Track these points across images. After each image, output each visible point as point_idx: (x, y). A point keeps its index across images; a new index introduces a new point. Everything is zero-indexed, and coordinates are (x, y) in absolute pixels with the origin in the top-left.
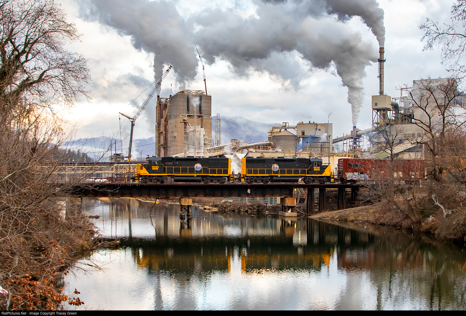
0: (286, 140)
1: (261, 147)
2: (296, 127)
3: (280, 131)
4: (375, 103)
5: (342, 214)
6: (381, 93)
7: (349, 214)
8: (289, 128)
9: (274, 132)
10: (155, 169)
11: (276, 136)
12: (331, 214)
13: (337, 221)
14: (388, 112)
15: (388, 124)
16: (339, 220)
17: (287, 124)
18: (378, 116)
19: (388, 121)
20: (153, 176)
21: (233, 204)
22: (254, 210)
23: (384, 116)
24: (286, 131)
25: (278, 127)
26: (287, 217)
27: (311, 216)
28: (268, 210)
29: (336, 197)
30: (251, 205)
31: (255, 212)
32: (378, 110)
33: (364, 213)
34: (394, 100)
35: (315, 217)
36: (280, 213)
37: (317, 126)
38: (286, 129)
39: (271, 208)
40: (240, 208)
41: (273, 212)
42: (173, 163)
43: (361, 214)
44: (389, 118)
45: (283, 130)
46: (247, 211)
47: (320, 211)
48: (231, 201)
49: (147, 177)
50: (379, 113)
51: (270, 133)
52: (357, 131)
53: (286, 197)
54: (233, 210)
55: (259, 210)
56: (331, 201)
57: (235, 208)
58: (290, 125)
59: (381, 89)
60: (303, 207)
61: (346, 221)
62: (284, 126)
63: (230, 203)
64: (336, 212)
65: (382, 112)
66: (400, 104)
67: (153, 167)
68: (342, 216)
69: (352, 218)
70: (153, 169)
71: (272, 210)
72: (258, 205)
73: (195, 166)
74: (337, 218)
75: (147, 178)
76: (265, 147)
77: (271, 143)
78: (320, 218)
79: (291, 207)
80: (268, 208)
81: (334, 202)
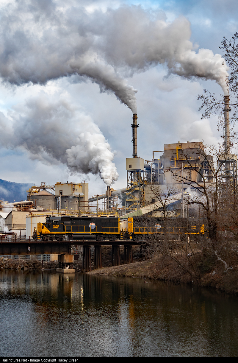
0: (45, 199)
1: (23, 206)
2: (55, 186)
3: (39, 191)
4: (130, 165)
5: (119, 269)
6: (135, 156)
7: (126, 270)
8: (48, 187)
9: (33, 191)
10: (55, 228)
11: (35, 196)
12: (108, 270)
13: (115, 277)
14: (142, 173)
15: (141, 185)
16: (117, 276)
17: (45, 184)
18: (132, 177)
19: (142, 181)
20: (53, 234)
21: (9, 262)
22: (30, 268)
23: (138, 177)
24: (44, 191)
25: (37, 187)
26: (66, 273)
27: (88, 272)
28: (44, 267)
29: (109, 254)
30: (26, 263)
31: (30, 269)
32: (132, 172)
33: (140, 269)
34: (146, 162)
35: (93, 273)
36: (58, 269)
37: (74, 186)
38: (45, 188)
39: (46, 265)
40: (15, 265)
41: (49, 269)
42: (71, 222)
43: (138, 270)
44: (143, 179)
45: (42, 190)
46: (23, 269)
47: (96, 267)
48: (6, 259)
49: (48, 235)
50: (133, 174)
51: (29, 192)
52: (111, 191)
53: (65, 254)
54: (8, 268)
55: (34, 267)
56: (105, 257)
57: (11, 266)
58: (48, 185)
59: (134, 152)
60: (78, 263)
61: (124, 276)
62: (42, 186)
63: (5, 260)
64: (112, 268)
65: (136, 173)
66: (152, 166)
67: (53, 226)
68: (119, 271)
69: (130, 274)
70: (54, 228)
71: (48, 267)
72: (34, 262)
73: (90, 225)
74: (115, 274)
75: (48, 237)
76: (26, 206)
77: (32, 202)
78: (98, 274)
79: (69, 263)
80: (44, 265)
81: (108, 258)
